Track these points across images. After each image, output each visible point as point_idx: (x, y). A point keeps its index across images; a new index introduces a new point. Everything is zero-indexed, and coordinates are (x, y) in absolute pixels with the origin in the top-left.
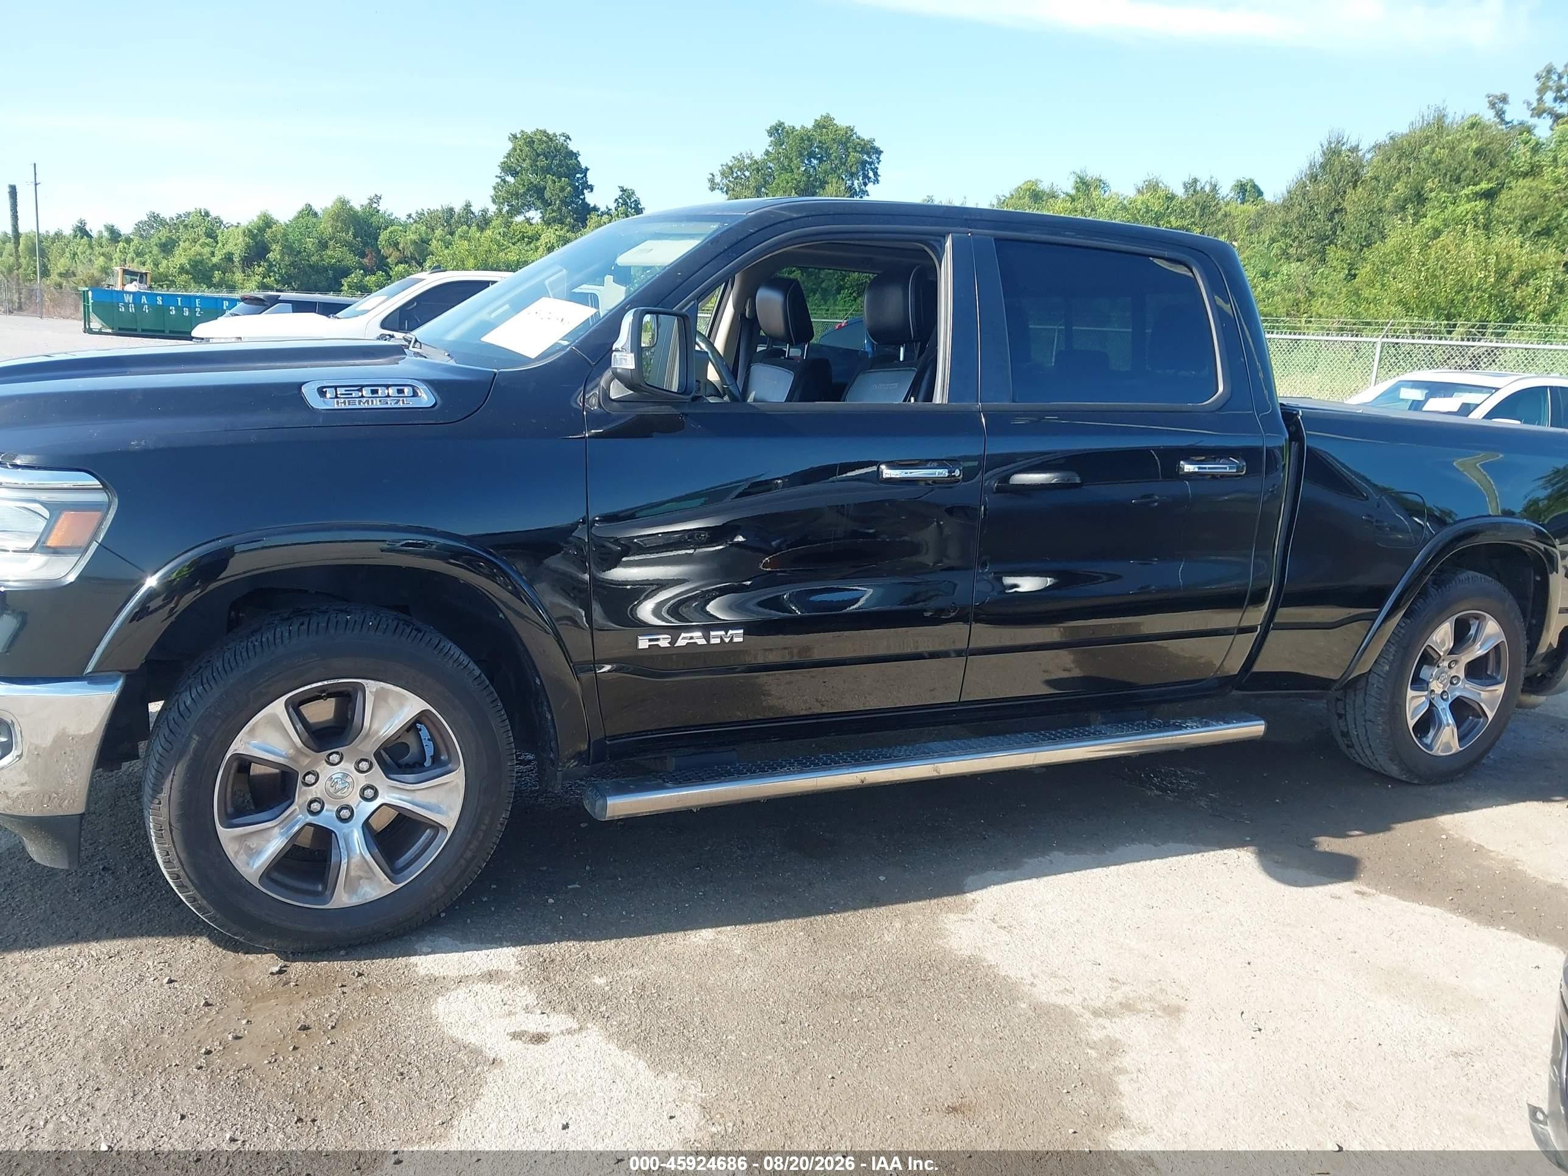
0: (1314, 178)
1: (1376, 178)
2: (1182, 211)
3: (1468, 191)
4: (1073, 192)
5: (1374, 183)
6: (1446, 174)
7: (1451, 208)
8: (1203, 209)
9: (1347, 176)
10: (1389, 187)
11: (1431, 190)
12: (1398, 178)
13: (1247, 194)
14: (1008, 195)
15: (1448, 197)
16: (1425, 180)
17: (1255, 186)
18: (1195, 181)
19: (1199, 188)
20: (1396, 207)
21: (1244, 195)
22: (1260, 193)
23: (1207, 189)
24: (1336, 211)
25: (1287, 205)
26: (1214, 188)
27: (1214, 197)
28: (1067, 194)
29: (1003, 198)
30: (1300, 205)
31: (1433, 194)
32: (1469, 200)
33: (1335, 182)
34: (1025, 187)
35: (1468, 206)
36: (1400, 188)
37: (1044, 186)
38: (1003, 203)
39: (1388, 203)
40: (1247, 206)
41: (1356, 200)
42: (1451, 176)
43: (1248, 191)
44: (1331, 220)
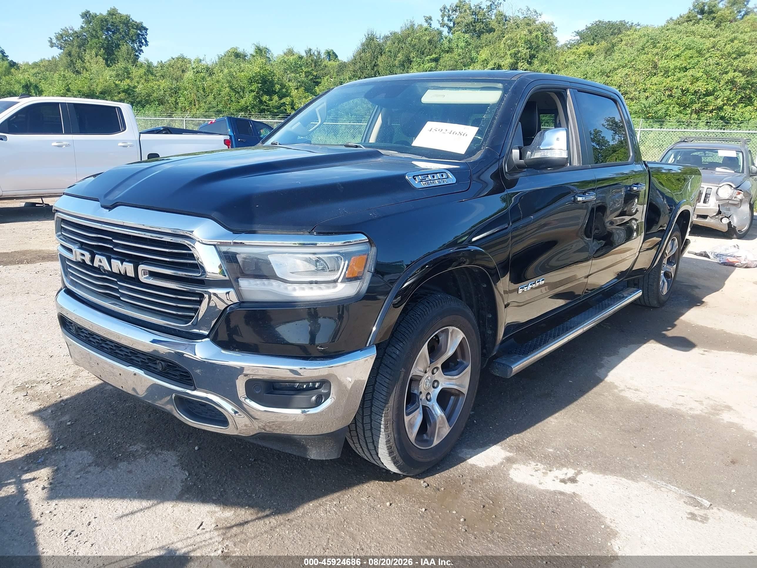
0: (364, 50)
1: (390, 51)
2: (307, 64)
3: (428, 58)
4: (254, 54)
5: (389, 54)
6: (418, 51)
7: (422, 65)
8: (315, 63)
9: (378, 50)
10: (395, 56)
11: (413, 58)
12: (399, 52)
13: (331, 56)
14: (223, 55)
15: (420, 61)
16: (410, 52)
17: (334, 53)
18: (310, 50)
19: (312, 53)
20: (400, 65)
21: (330, 57)
22: (337, 56)
23: (316, 53)
24: (375, 65)
25: (354, 62)
26: (319, 53)
27: (319, 58)
28: (251, 55)
29: (221, 56)
30: (360, 62)
31: (415, 59)
32: (429, 62)
33: (373, 52)
34: (231, 51)
35: (429, 65)
36: (400, 57)
37: (240, 50)
38: (221, 59)
39: (397, 63)
40: (332, 62)
41: (383, 61)
42: (420, 51)
43: (331, 55)
44: (373, 69)
